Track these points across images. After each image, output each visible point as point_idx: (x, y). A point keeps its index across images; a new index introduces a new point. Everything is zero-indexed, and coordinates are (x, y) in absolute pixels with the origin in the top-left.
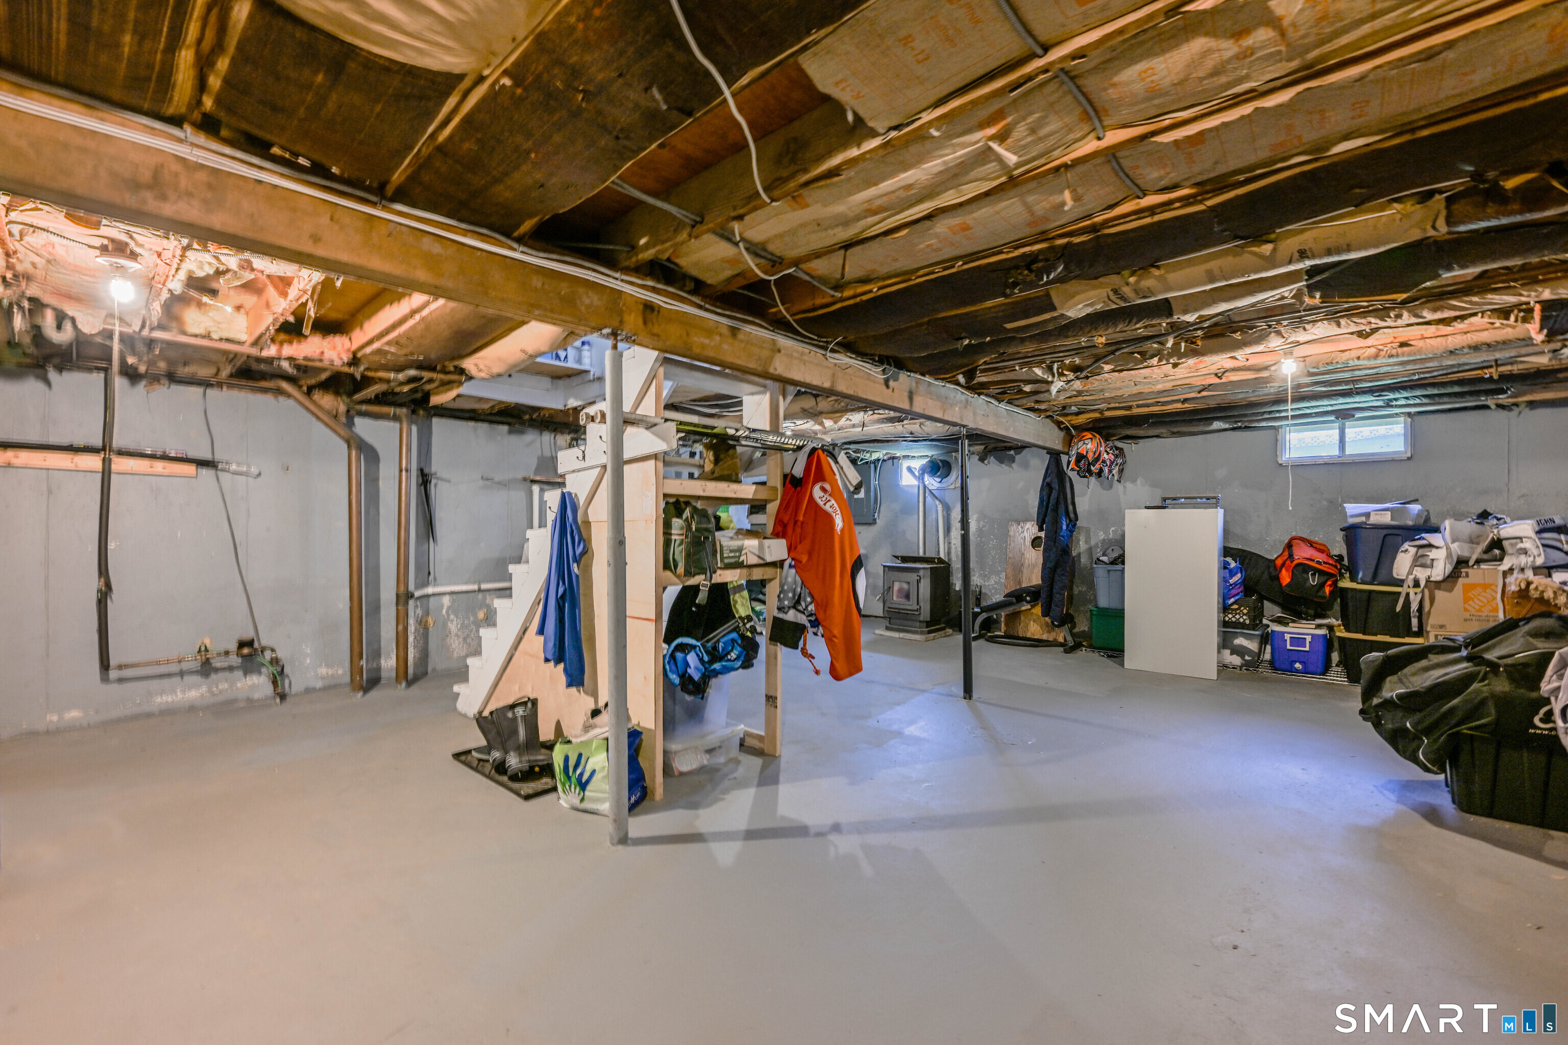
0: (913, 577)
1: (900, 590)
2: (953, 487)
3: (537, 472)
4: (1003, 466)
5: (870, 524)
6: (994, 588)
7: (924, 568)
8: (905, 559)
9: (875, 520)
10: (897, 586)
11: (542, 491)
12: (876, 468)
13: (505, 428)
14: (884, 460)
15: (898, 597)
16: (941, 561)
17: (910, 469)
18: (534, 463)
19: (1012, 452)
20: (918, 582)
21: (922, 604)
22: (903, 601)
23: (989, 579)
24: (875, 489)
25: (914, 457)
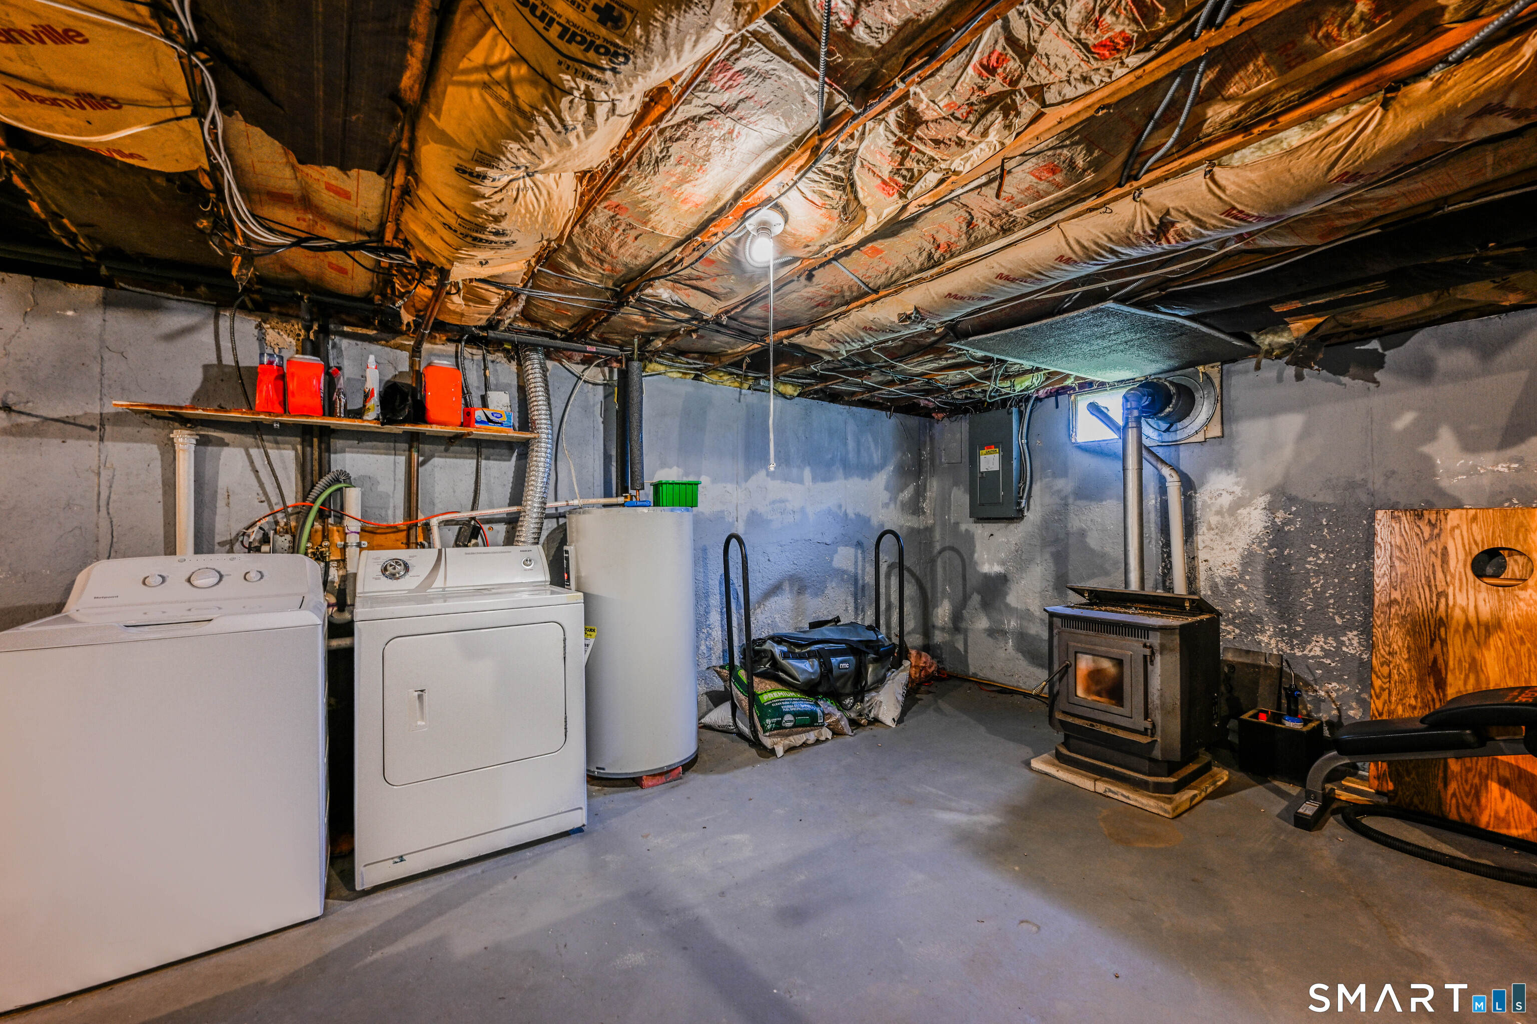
0: (1132, 648)
1: (1095, 675)
2: (1200, 437)
3: (199, 398)
4: (1345, 379)
5: (1010, 520)
6: (1321, 665)
7: (1162, 629)
8: (1098, 598)
9: (1021, 511)
10: (1085, 664)
11: (203, 442)
12: (1021, 414)
13: (94, 292)
14: (1038, 399)
15: (1088, 690)
16: (1200, 606)
17: (1095, 409)
18: (196, 379)
19: (1375, 345)
20: (1148, 661)
21: (1158, 717)
22: (1103, 702)
23: (1306, 642)
24: (1021, 454)
25: (1102, 384)
